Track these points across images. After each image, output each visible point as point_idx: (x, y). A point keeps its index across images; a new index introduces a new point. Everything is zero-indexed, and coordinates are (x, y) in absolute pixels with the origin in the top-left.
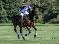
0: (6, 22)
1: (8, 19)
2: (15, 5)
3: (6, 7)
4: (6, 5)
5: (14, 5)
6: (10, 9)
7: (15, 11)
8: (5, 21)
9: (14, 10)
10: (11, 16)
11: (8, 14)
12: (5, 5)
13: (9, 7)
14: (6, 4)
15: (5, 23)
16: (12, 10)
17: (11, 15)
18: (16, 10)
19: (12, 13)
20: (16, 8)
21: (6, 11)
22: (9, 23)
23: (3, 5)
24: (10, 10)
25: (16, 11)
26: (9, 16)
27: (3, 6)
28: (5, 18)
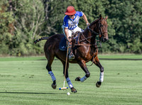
0: (112, 50)
1: (117, 42)
2: (134, 7)
3: (110, 11)
4: (112, 8)
5: (132, 6)
6: (122, 17)
7: (134, 23)
8: (108, 47)
9: (132, 20)
10: (123, 35)
11: (115, 28)
12: (109, 6)
13: (119, 12)
14: (112, 5)
15: (109, 52)
16: (128, 20)
17: (124, 33)
18: (137, 19)
19: (126, 26)
20: (137, 13)
21: (111, 23)
22: (119, 51)
23: (104, 5)
24: (120, 20)
25: (136, 21)
26: (120, 34)
27: (104, 9)
28: (110, 40)
